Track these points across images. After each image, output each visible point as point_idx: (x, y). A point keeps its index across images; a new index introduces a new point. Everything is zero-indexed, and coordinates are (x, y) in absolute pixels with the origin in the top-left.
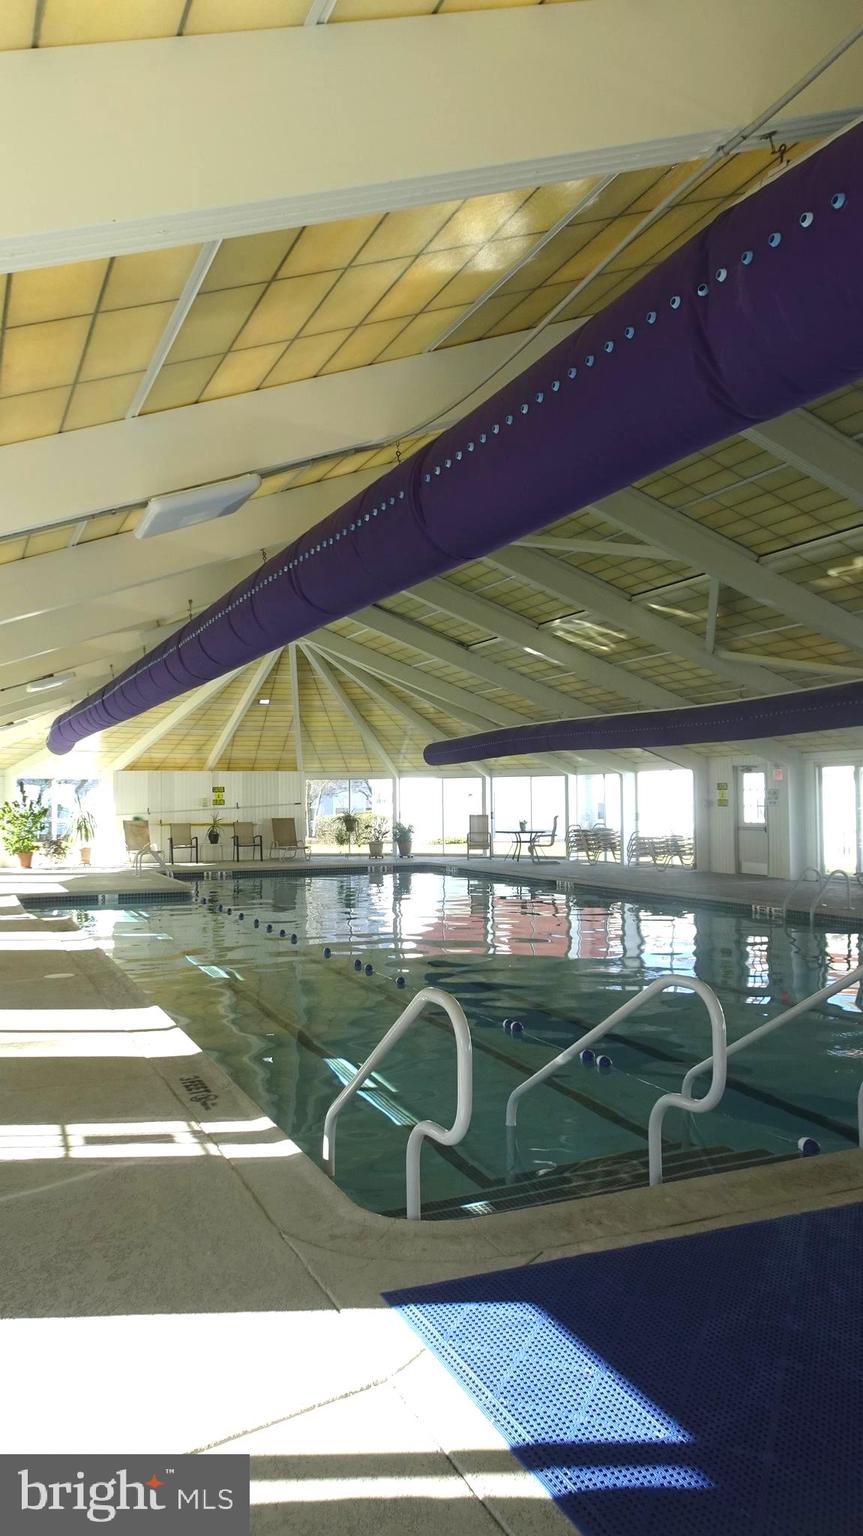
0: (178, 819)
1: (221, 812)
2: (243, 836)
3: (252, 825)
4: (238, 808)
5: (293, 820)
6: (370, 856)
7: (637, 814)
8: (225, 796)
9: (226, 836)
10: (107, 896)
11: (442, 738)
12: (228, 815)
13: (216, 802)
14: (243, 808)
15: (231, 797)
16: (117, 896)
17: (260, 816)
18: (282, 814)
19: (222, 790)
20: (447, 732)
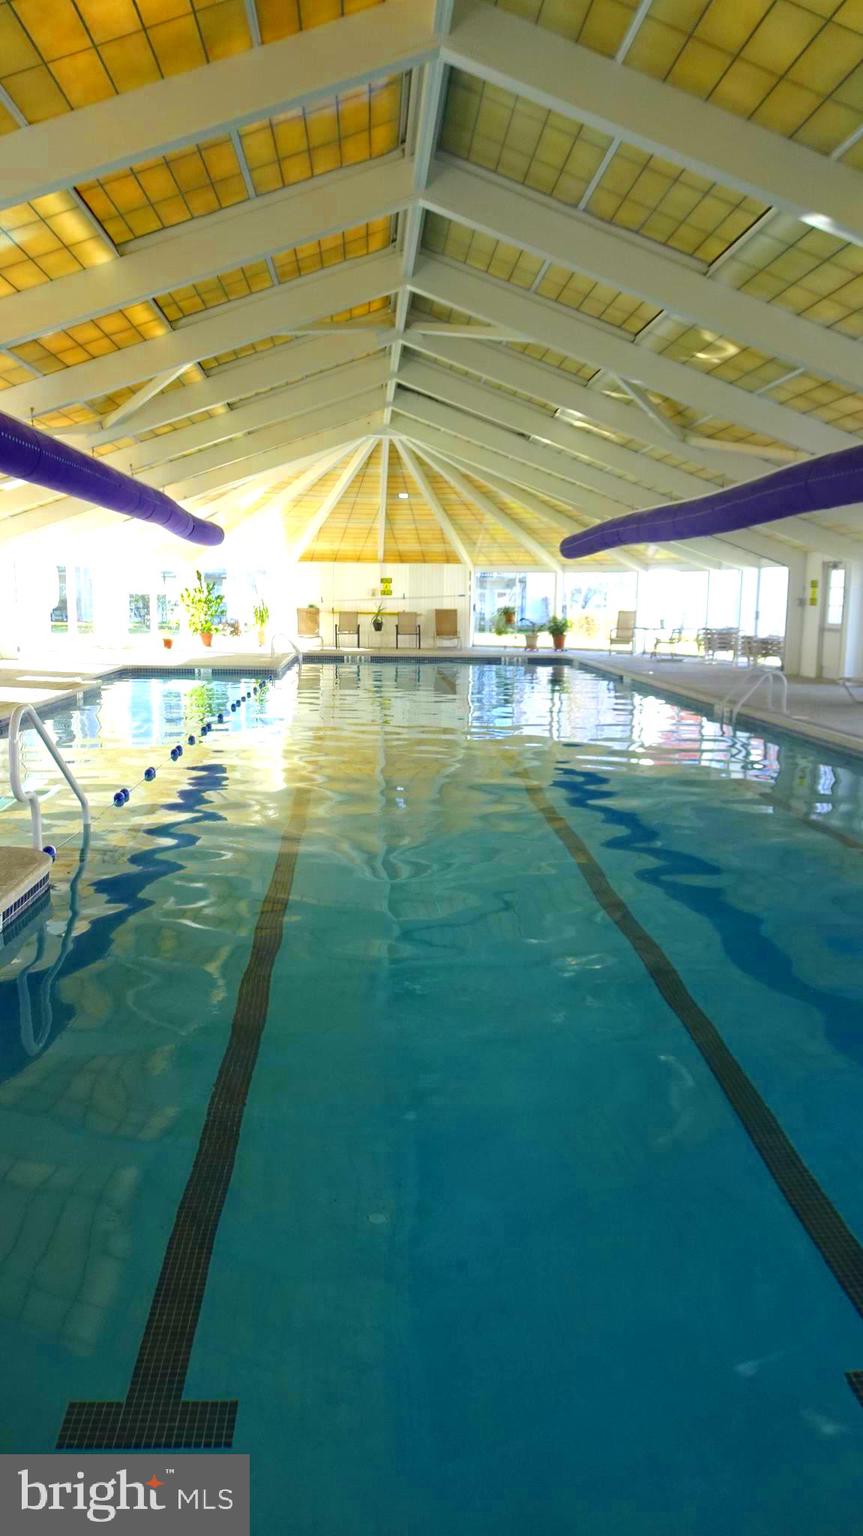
0: (348, 607)
1: (388, 601)
2: (407, 624)
3: (416, 615)
4: (404, 598)
5: (455, 611)
6: (526, 648)
7: (757, 613)
8: (392, 587)
9: (389, 624)
10: (202, 670)
11: (578, 530)
12: (393, 605)
13: (384, 593)
14: (410, 598)
15: (398, 588)
16: (210, 671)
17: (425, 606)
18: (447, 605)
19: (389, 581)
20: (582, 524)
